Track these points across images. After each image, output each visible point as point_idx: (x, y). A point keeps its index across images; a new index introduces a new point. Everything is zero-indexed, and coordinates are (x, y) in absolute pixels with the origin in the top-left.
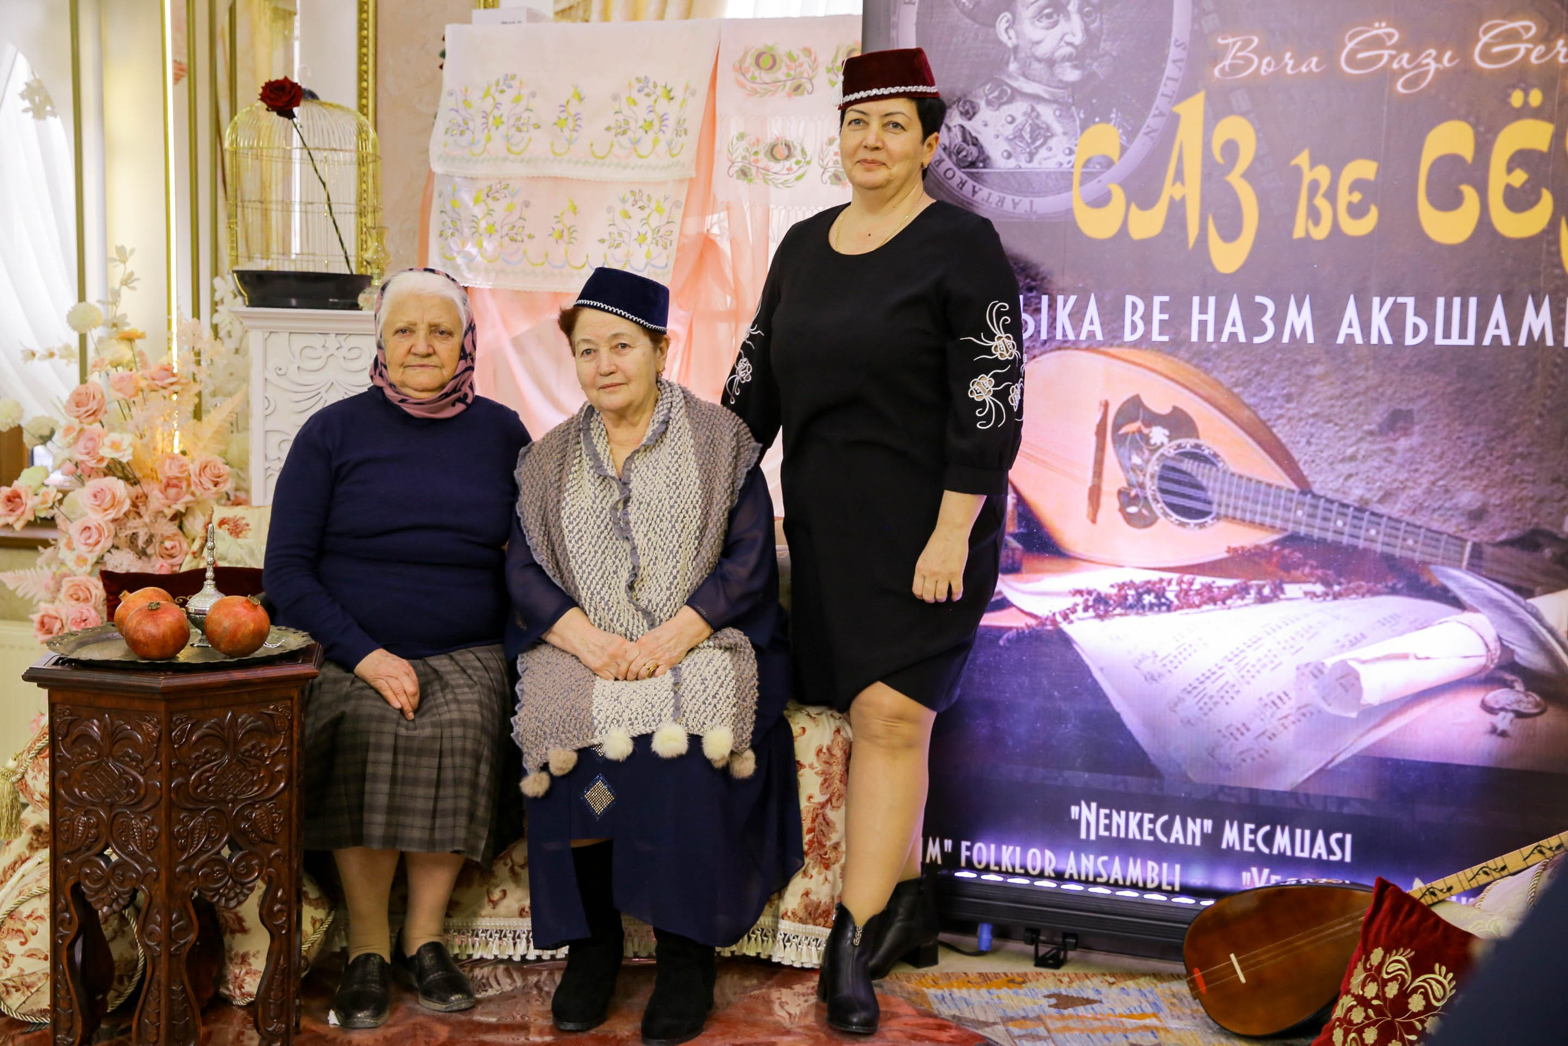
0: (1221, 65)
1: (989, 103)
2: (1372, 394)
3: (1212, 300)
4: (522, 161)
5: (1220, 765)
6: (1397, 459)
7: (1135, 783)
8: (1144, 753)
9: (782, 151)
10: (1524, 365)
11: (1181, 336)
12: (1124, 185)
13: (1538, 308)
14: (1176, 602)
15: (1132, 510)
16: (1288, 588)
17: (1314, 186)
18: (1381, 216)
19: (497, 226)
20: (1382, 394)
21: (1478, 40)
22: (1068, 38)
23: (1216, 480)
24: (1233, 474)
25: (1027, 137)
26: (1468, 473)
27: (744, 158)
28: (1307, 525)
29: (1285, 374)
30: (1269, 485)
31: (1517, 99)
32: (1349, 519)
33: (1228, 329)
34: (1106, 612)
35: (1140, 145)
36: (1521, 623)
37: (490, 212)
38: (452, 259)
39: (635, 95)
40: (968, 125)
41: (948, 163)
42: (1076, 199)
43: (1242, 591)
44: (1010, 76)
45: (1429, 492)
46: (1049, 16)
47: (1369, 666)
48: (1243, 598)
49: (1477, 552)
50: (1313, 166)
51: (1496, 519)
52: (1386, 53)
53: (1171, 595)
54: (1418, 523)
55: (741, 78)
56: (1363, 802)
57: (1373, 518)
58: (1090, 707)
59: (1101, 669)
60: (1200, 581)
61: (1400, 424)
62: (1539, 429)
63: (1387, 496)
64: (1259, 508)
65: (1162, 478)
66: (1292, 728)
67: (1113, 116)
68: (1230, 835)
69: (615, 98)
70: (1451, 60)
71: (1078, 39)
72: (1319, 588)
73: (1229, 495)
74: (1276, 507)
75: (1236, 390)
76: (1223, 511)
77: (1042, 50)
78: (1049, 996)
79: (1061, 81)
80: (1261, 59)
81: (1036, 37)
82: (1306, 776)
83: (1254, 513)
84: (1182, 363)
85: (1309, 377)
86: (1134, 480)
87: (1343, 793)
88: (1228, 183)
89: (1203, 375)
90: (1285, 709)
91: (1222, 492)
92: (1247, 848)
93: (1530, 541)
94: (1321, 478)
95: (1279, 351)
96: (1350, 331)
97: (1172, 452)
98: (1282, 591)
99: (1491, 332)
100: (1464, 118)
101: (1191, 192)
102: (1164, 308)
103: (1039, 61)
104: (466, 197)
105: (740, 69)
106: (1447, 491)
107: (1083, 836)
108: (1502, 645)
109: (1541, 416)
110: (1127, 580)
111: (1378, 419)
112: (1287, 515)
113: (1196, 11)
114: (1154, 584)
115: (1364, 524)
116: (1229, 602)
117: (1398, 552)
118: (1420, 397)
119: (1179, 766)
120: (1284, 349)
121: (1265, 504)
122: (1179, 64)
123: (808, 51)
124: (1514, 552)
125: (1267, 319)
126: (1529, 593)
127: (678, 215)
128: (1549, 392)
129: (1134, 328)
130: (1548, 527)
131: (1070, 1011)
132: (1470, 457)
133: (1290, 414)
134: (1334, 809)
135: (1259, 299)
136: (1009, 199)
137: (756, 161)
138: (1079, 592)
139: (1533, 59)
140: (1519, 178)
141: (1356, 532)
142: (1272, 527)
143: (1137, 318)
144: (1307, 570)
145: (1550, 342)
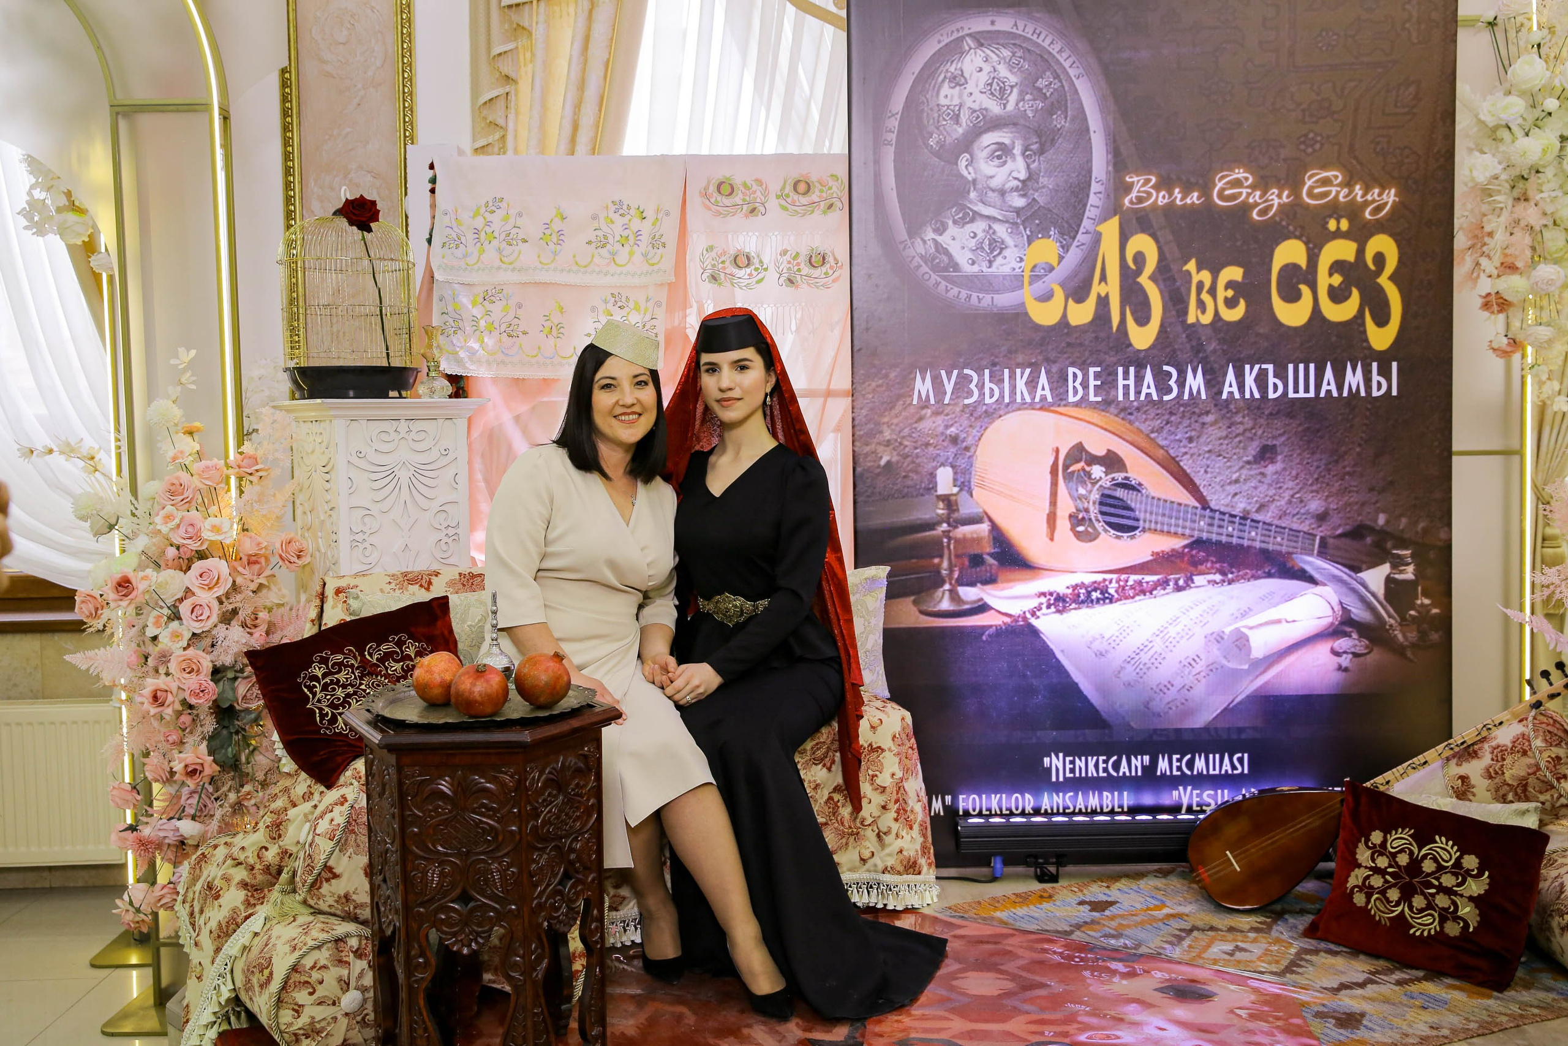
0: (1129, 198)
1: (955, 222)
2: (1248, 434)
3: (1132, 369)
4: (513, 270)
5: (1154, 714)
6: (1267, 480)
7: (1091, 735)
8: (1097, 711)
9: (743, 261)
10: (1347, 411)
11: (1111, 397)
12: (1062, 285)
13: (1354, 370)
14: (1116, 596)
15: (1081, 529)
16: (1195, 578)
17: (1200, 286)
18: (1247, 306)
19: (496, 325)
20: (1255, 434)
21: (1304, 183)
22: (1015, 174)
23: (1141, 503)
24: (1153, 498)
25: (987, 248)
26: (1314, 488)
27: (714, 266)
28: (1208, 532)
29: (1186, 422)
30: (1180, 504)
31: (1332, 225)
32: (1236, 525)
33: (1145, 391)
34: (1064, 607)
35: (1074, 256)
36: (1354, 591)
37: (488, 313)
38: (457, 353)
39: (611, 214)
40: (939, 239)
41: (925, 268)
42: (1027, 295)
43: (1164, 583)
44: (971, 202)
45: (1290, 502)
46: (999, 157)
47: (1255, 631)
48: (1164, 589)
49: (1323, 543)
50: (1198, 271)
51: (1335, 519)
52: (1245, 191)
53: (1112, 591)
54: (1283, 525)
55: (707, 202)
56: (1255, 729)
57: (1253, 524)
58: (1055, 680)
59: (1062, 651)
60: (1133, 578)
61: (1268, 455)
62: (1359, 454)
63: (1261, 507)
64: (1173, 521)
65: (1101, 503)
66: (1204, 681)
67: (1052, 233)
68: (1163, 765)
69: (595, 217)
70: (1288, 197)
71: (1023, 175)
72: (1218, 577)
73: (1151, 513)
74: (1185, 520)
75: (1153, 435)
76: (1147, 525)
77: (995, 183)
78: (1081, 903)
79: (1010, 206)
80: (1158, 192)
81: (990, 174)
82: (1215, 715)
83: (1170, 525)
84: (1112, 417)
85: (1204, 424)
86: (1081, 506)
87: (1241, 724)
88: (1138, 283)
89: (1128, 425)
90: (1198, 668)
91: (1146, 511)
92: (1175, 773)
93: (1357, 533)
94: (1216, 497)
95: (1182, 405)
96: (1231, 390)
97: (1108, 484)
98: (1193, 582)
99: (1325, 387)
100: (1299, 238)
101: (1112, 289)
102: (1097, 376)
103: (993, 191)
104: (464, 300)
105: (705, 195)
106: (1302, 501)
107: (1054, 779)
108: (1343, 608)
109: (1360, 445)
110: (1079, 582)
111: (1253, 453)
112: (1193, 525)
113: (1110, 157)
114: (1099, 583)
115: (1247, 528)
116: (1154, 592)
117: (1271, 547)
118: (1281, 435)
119: (1124, 718)
120: (1185, 405)
121: (1177, 518)
122: (1101, 196)
123: (759, 182)
124: (1346, 542)
125: (1172, 383)
126: (1356, 569)
127: (660, 313)
128: (1364, 428)
129: (1076, 392)
130: (1368, 523)
131: (1107, 913)
132: (1316, 476)
133: (1192, 451)
134: (1234, 736)
135: (1166, 368)
136: (974, 295)
137: (724, 268)
138: (1043, 594)
139: (1341, 199)
140: (1337, 280)
141: (1241, 534)
142: (1183, 535)
143: (1077, 384)
144: (1209, 565)
145: (1363, 394)
